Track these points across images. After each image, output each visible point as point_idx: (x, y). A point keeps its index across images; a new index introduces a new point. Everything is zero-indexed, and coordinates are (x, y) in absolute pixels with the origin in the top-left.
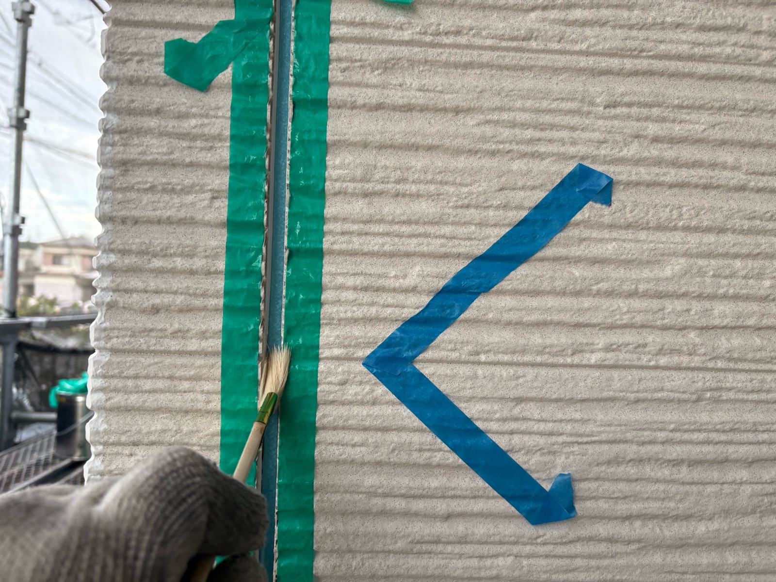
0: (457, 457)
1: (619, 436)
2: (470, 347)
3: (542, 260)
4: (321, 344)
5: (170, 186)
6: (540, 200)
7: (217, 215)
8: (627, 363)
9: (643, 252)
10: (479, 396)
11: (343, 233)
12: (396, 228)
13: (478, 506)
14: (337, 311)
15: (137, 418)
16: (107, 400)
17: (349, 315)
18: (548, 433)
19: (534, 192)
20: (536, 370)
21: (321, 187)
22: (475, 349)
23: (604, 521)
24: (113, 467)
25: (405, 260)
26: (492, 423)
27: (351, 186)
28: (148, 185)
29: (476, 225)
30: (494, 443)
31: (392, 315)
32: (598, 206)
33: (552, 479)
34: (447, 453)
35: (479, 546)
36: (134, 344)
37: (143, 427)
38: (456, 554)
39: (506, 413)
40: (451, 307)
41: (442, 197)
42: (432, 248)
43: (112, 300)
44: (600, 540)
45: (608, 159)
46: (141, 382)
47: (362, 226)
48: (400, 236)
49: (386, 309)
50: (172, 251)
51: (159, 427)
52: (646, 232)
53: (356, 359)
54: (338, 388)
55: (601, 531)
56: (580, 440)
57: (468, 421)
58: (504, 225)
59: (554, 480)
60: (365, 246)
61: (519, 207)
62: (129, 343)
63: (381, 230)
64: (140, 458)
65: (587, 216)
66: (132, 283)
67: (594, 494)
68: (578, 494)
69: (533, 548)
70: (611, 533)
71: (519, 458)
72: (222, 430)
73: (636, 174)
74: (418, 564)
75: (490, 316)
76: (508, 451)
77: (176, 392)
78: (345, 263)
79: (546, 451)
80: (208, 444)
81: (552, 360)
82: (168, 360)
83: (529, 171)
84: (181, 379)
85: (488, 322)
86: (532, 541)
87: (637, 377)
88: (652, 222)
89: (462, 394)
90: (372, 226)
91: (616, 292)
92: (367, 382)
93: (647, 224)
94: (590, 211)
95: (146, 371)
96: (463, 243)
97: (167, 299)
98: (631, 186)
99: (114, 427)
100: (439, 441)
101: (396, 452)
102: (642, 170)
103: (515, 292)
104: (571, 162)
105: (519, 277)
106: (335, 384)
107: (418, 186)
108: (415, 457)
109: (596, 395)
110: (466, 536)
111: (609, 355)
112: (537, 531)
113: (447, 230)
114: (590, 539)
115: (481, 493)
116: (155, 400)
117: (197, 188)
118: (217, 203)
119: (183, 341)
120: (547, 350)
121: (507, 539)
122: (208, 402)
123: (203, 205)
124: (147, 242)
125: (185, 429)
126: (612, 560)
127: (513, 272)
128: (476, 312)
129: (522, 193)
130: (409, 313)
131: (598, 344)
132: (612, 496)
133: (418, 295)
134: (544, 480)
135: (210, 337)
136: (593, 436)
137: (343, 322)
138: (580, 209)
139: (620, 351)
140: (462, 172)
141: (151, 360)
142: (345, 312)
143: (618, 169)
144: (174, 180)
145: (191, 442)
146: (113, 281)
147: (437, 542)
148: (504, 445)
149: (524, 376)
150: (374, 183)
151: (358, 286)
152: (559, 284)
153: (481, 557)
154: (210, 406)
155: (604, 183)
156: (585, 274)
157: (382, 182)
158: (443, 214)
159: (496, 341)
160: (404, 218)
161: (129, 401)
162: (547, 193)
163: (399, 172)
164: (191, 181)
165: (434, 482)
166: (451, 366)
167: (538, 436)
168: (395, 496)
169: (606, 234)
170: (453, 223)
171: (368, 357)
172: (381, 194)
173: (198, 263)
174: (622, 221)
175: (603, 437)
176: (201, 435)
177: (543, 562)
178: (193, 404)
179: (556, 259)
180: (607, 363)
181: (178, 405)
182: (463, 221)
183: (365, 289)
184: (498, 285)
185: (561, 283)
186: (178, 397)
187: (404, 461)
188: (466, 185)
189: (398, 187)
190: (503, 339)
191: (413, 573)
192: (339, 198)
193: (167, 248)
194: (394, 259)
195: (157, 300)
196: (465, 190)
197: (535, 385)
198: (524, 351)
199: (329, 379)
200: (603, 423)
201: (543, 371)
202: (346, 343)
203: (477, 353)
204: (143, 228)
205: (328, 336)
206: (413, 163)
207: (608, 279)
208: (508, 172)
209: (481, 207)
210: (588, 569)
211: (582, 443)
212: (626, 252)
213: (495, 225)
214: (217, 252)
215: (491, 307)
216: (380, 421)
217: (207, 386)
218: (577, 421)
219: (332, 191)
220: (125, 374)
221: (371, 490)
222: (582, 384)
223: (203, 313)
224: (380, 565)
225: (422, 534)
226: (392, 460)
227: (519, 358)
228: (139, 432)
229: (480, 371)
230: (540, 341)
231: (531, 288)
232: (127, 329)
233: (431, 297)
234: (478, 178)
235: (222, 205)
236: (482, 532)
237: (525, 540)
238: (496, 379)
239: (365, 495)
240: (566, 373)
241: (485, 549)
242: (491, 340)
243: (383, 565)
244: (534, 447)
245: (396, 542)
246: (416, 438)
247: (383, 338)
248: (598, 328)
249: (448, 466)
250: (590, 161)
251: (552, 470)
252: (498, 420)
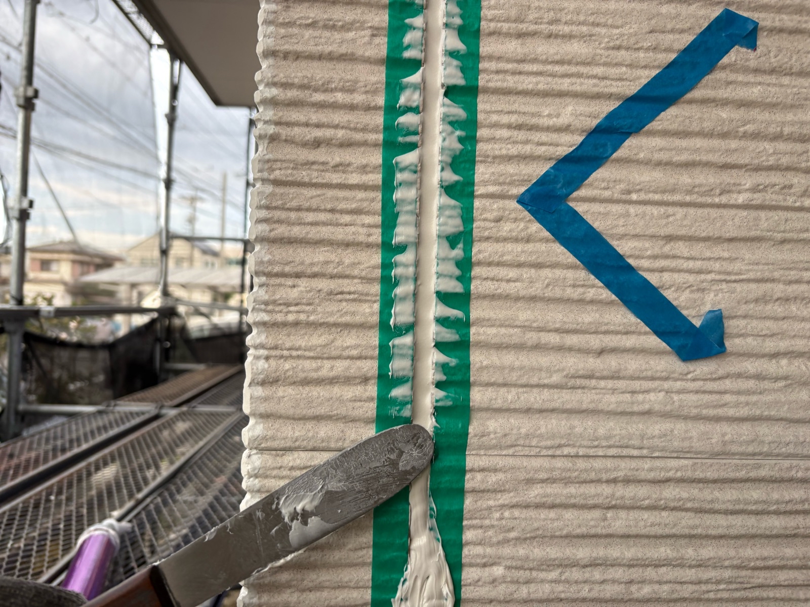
0: (610, 293)
1: (767, 275)
2: (622, 186)
3: (691, 102)
4: (476, 181)
5: (331, 23)
6: (689, 43)
7: (377, 51)
8: (774, 203)
9: (787, 96)
10: (631, 233)
11: (498, 72)
12: (549, 67)
13: (630, 341)
14: (492, 149)
15: (299, 250)
16: (271, 231)
17: (504, 152)
18: (697, 270)
19: (682, 35)
20: (685, 210)
21: (476, 26)
22: (627, 187)
23: (751, 359)
24: (277, 297)
25: (558, 100)
26: (643, 261)
27: (505, 26)
28: (310, 21)
29: (627, 66)
30: (645, 280)
31: (546, 153)
32: (744, 50)
33: (701, 316)
34: (600, 290)
35: (631, 382)
36: (296, 176)
37: (306, 259)
38: (609, 389)
39: (657, 251)
40: (604, 146)
41: (594, 38)
42: (584, 88)
43: (275, 132)
44: (748, 377)
45: (753, 5)
46: (303, 215)
47: (515, 65)
48: (553, 75)
49: (540, 147)
50: (333, 86)
51: (322, 259)
52: (788, 78)
53: (510, 197)
54: (493, 224)
55: (750, 367)
56: (728, 278)
57: (620, 257)
58: (654, 67)
59: (703, 318)
60: (520, 85)
61: (668, 50)
62: (291, 175)
63: (535, 69)
64: (303, 289)
65: (733, 59)
66: (294, 116)
67: (743, 331)
68: (727, 331)
69: (684, 383)
70: (759, 370)
71: (669, 295)
72: (382, 263)
73: (779, 20)
74: (573, 398)
75: (642, 155)
76: (659, 288)
77: (338, 225)
78: (498, 102)
79: (695, 288)
80: (369, 276)
81: (700, 200)
82: (330, 193)
83: (678, 15)
84: (342, 212)
85: (638, 162)
86: (683, 377)
87: (783, 218)
88: (795, 68)
89: (614, 232)
90: (525, 65)
91: (762, 134)
92: (522, 219)
93: (791, 69)
94: (737, 54)
95: (308, 203)
96: (614, 83)
97: (328, 133)
98: (774, 32)
99: (277, 258)
100: (592, 277)
101: (551, 287)
102: (785, 17)
103: (665, 133)
104: (716, 8)
105: (669, 117)
106: (490, 221)
107: (570, 27)
108: (570, 292)
109: (743, 233)
110: (619, 371)
111: (756, 196)
112: (688, 367)
113: (599, 71)
114: (739, 376)
115: (633, 328)
116: (318, 232)
117: (358, 25)
118: (377, 40)
119: (344, 176)
120: (696, 190)
121: (658, 375)
122: (369, 235)
123: (363, 42)
124: (309, 76)
125: (347, 261)
126: (761, 396)
127: (663, 113)
128: (628, 152)
129: (671, 36)
130: (563, 151)
131: (745, 185)
132: (760, 333)
133: (571, 135)
134: (694, 317)
135: (370, 172)
136: (741, 274)
137: (497, 161)
138: (727, 52)
139: (766, 191)
140: (614, 13)
141: (313, 192)
142: (500, 149)
143: (762, 15)
144: (335, 17)
145: (353, 274)
146: (275, 115)
147: (590, 377)
148: (655, 281)
149: (674, 215)
150: (528, 24)
151: (513, 123)
152: (707, 125)
153: (633, 392)
154: (371, 239)
155: (751, 27)
156: (732, 116)
157: (536, 23)
158: (595, 55)
159: (647, 180)
160: (557, 57)
161: (292, 233)
162: (695, 37)
163: (552, 13)
164: (352, 18)
165: (588, 317)
166: (604, 205)
167: (687, 274)
168: (549, 331)
169: (751, 78)
170: (605, 64)
171: (523, 194)
172: (533, 34)
173: (358, 98)
174: (767, 65)
175: (751, 275)
176: (362, 267)
177: (694, 397)
178: (354, 237)
179: (704, 101)
180: (754, 202)
181: (340, 237)
182: (614, 62)
183: (519, 127)
184: (649, 125)
185: (709, 124)
186: (340, 229)
187: (558, 296)
188: (617, 27)
189: (551, 27)
190: (654, 179)
191: (568, 407)
192: (492, 39)
193: (329, 82)
194: (546, 99)
195: (319, 133)
196: (617, 31)
197: (685, 223)
198: (673, 191)
199: (484, 216)
200: (751, 262)
201: (692, 211)
202: (501, 181)
203: (629, 192)
204: (303, 64)
205: (483, 174)
206: (566, 5)
207: (754, 121)
208: (658, 15)
209: (632, 49)
210: (737, 405)
211: (730, 281)
212: (771, 95)
213: (645, 67)
214: (377, 88)
215: (642, 147)
216: (534, 257)
217: (368, 220)
218: (725, 259)
219: (487, 31)
220: (288, 206)
221: (526, 324)
222: (730, 223)
223: (363, 149)
224: (535, 398)
225: (576, 368)
226: (546, 295)
227: (669, 198)
228: (302, 263)
229: (632, 209)
230: (690, 180)
231: (681, 128)
232: (290, 161)
233: (584, 137)
234: (628, 20)
235: (382, 42)
236: (634, 367)
237: (676, 375)
238: (648, 217)
239: (520, 329)
240: (714, 213)
241: (637, 385)
242: (642, 179)
243: (538, 399)
244: (684, 283)
245: (551, 377)
246: (570, 274)
247: (537, 176)
248: (744, 170)
249: (600, 302)
250: (735, 7)
251: (701, 307)
252: (649, 257)
